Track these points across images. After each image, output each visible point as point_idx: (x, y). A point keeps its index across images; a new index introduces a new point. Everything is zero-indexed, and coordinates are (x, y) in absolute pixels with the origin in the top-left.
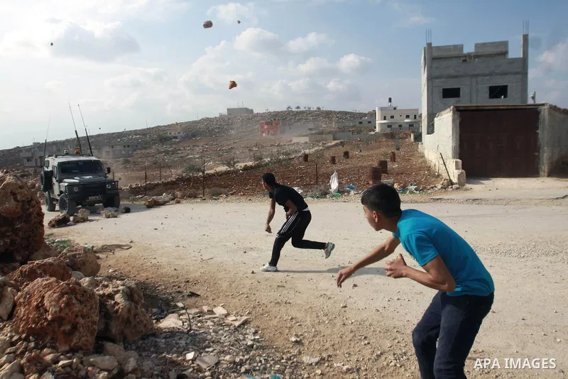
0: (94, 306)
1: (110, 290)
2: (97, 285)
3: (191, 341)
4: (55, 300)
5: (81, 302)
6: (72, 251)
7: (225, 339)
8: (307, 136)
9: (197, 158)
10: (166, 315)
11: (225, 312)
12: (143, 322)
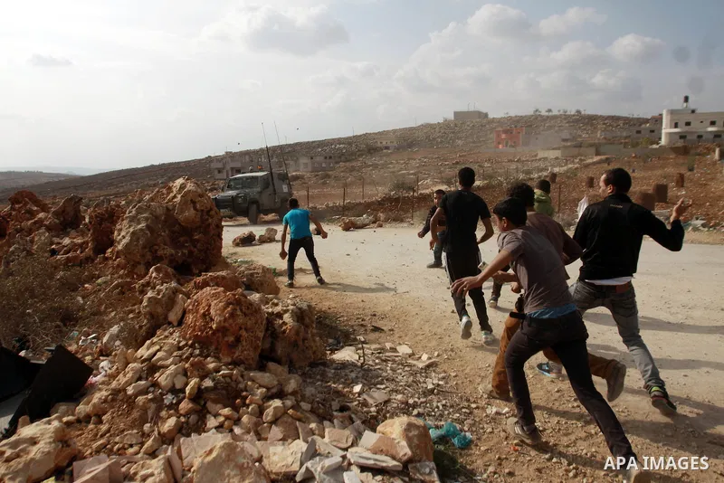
0: (259, 321)
1: (278, 309)
2: (267, 303)
3: (363, 375)
4: (220, 309)
5: (245, 315)
6: (250, 270)
7: (403, 378)
8: (559, 149)
9: (412, 174)
10: (342, 347)
11: (410, 351)
12: (312, 348)
